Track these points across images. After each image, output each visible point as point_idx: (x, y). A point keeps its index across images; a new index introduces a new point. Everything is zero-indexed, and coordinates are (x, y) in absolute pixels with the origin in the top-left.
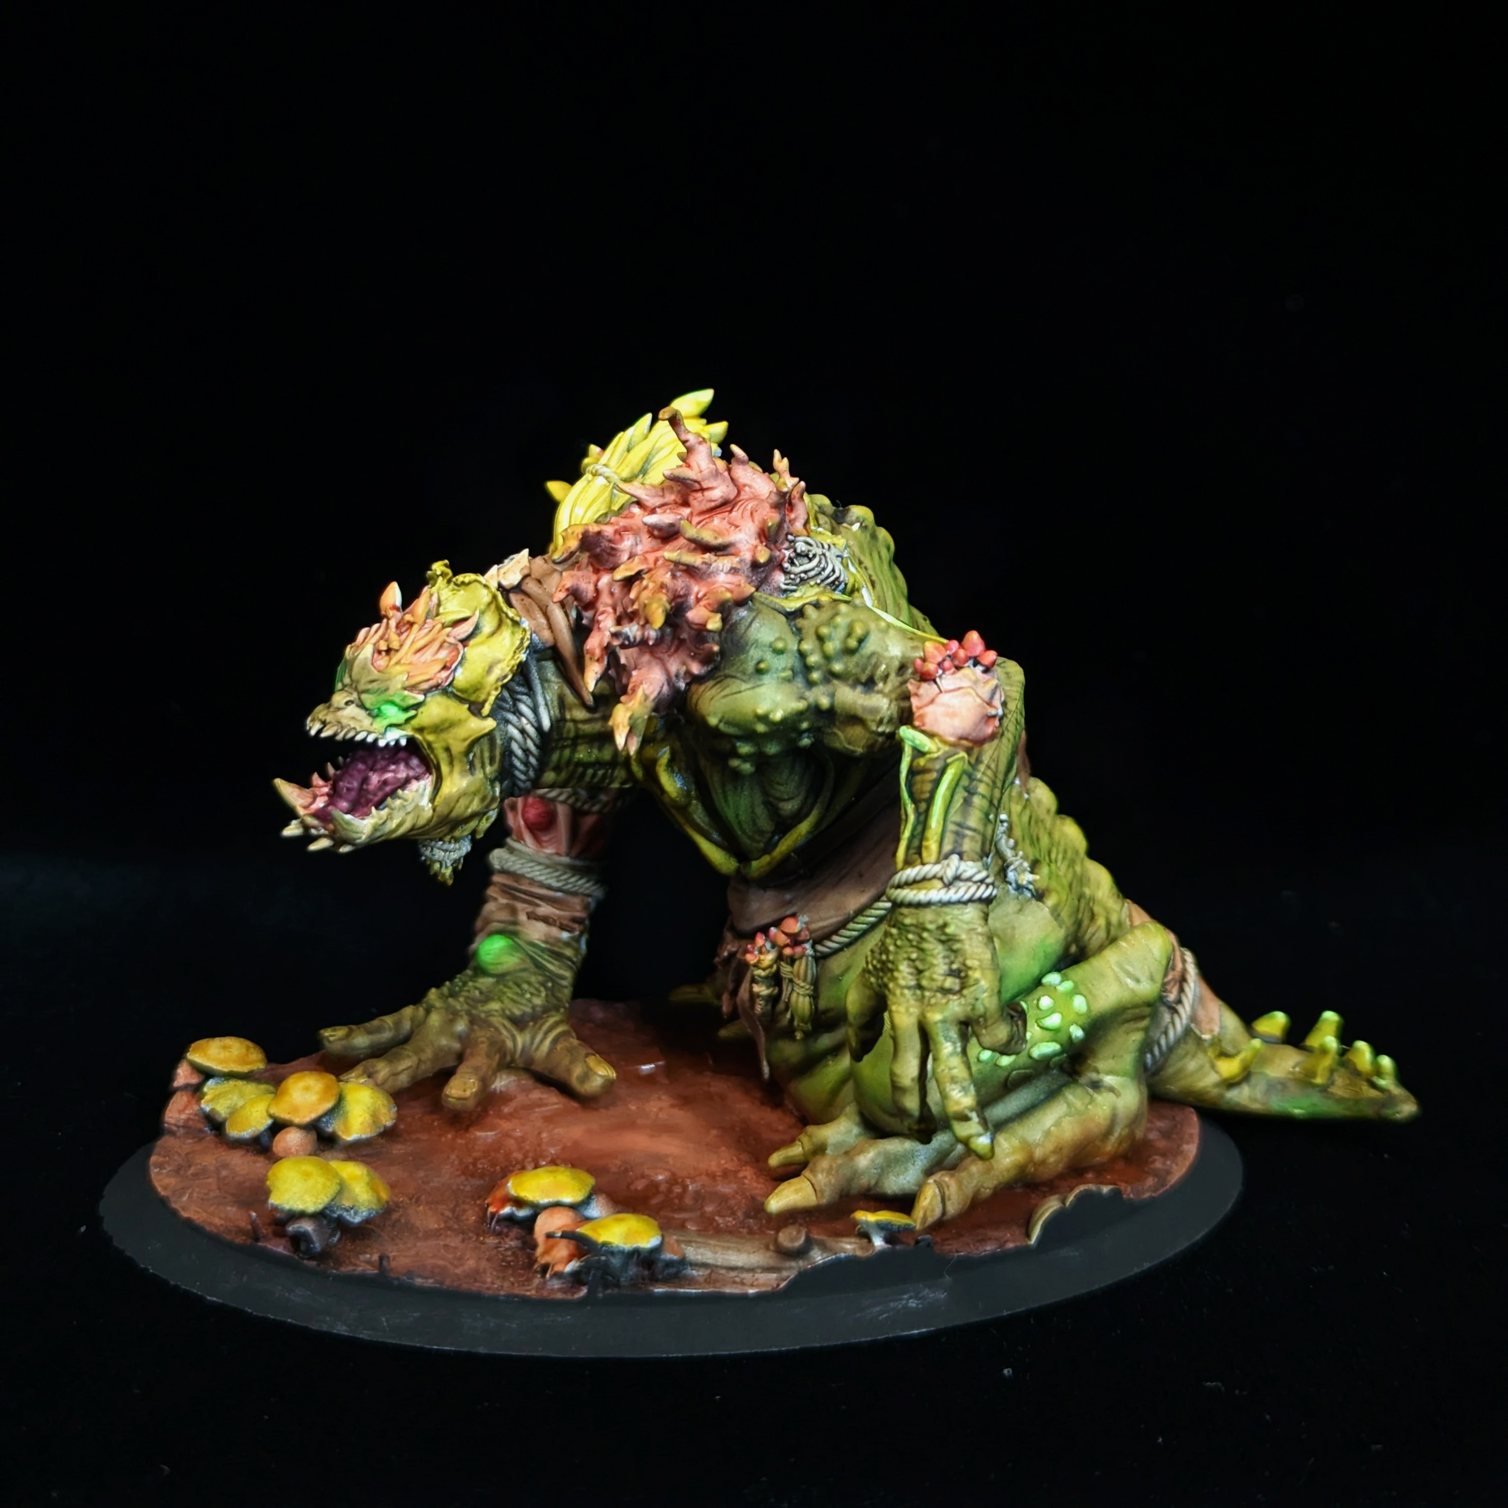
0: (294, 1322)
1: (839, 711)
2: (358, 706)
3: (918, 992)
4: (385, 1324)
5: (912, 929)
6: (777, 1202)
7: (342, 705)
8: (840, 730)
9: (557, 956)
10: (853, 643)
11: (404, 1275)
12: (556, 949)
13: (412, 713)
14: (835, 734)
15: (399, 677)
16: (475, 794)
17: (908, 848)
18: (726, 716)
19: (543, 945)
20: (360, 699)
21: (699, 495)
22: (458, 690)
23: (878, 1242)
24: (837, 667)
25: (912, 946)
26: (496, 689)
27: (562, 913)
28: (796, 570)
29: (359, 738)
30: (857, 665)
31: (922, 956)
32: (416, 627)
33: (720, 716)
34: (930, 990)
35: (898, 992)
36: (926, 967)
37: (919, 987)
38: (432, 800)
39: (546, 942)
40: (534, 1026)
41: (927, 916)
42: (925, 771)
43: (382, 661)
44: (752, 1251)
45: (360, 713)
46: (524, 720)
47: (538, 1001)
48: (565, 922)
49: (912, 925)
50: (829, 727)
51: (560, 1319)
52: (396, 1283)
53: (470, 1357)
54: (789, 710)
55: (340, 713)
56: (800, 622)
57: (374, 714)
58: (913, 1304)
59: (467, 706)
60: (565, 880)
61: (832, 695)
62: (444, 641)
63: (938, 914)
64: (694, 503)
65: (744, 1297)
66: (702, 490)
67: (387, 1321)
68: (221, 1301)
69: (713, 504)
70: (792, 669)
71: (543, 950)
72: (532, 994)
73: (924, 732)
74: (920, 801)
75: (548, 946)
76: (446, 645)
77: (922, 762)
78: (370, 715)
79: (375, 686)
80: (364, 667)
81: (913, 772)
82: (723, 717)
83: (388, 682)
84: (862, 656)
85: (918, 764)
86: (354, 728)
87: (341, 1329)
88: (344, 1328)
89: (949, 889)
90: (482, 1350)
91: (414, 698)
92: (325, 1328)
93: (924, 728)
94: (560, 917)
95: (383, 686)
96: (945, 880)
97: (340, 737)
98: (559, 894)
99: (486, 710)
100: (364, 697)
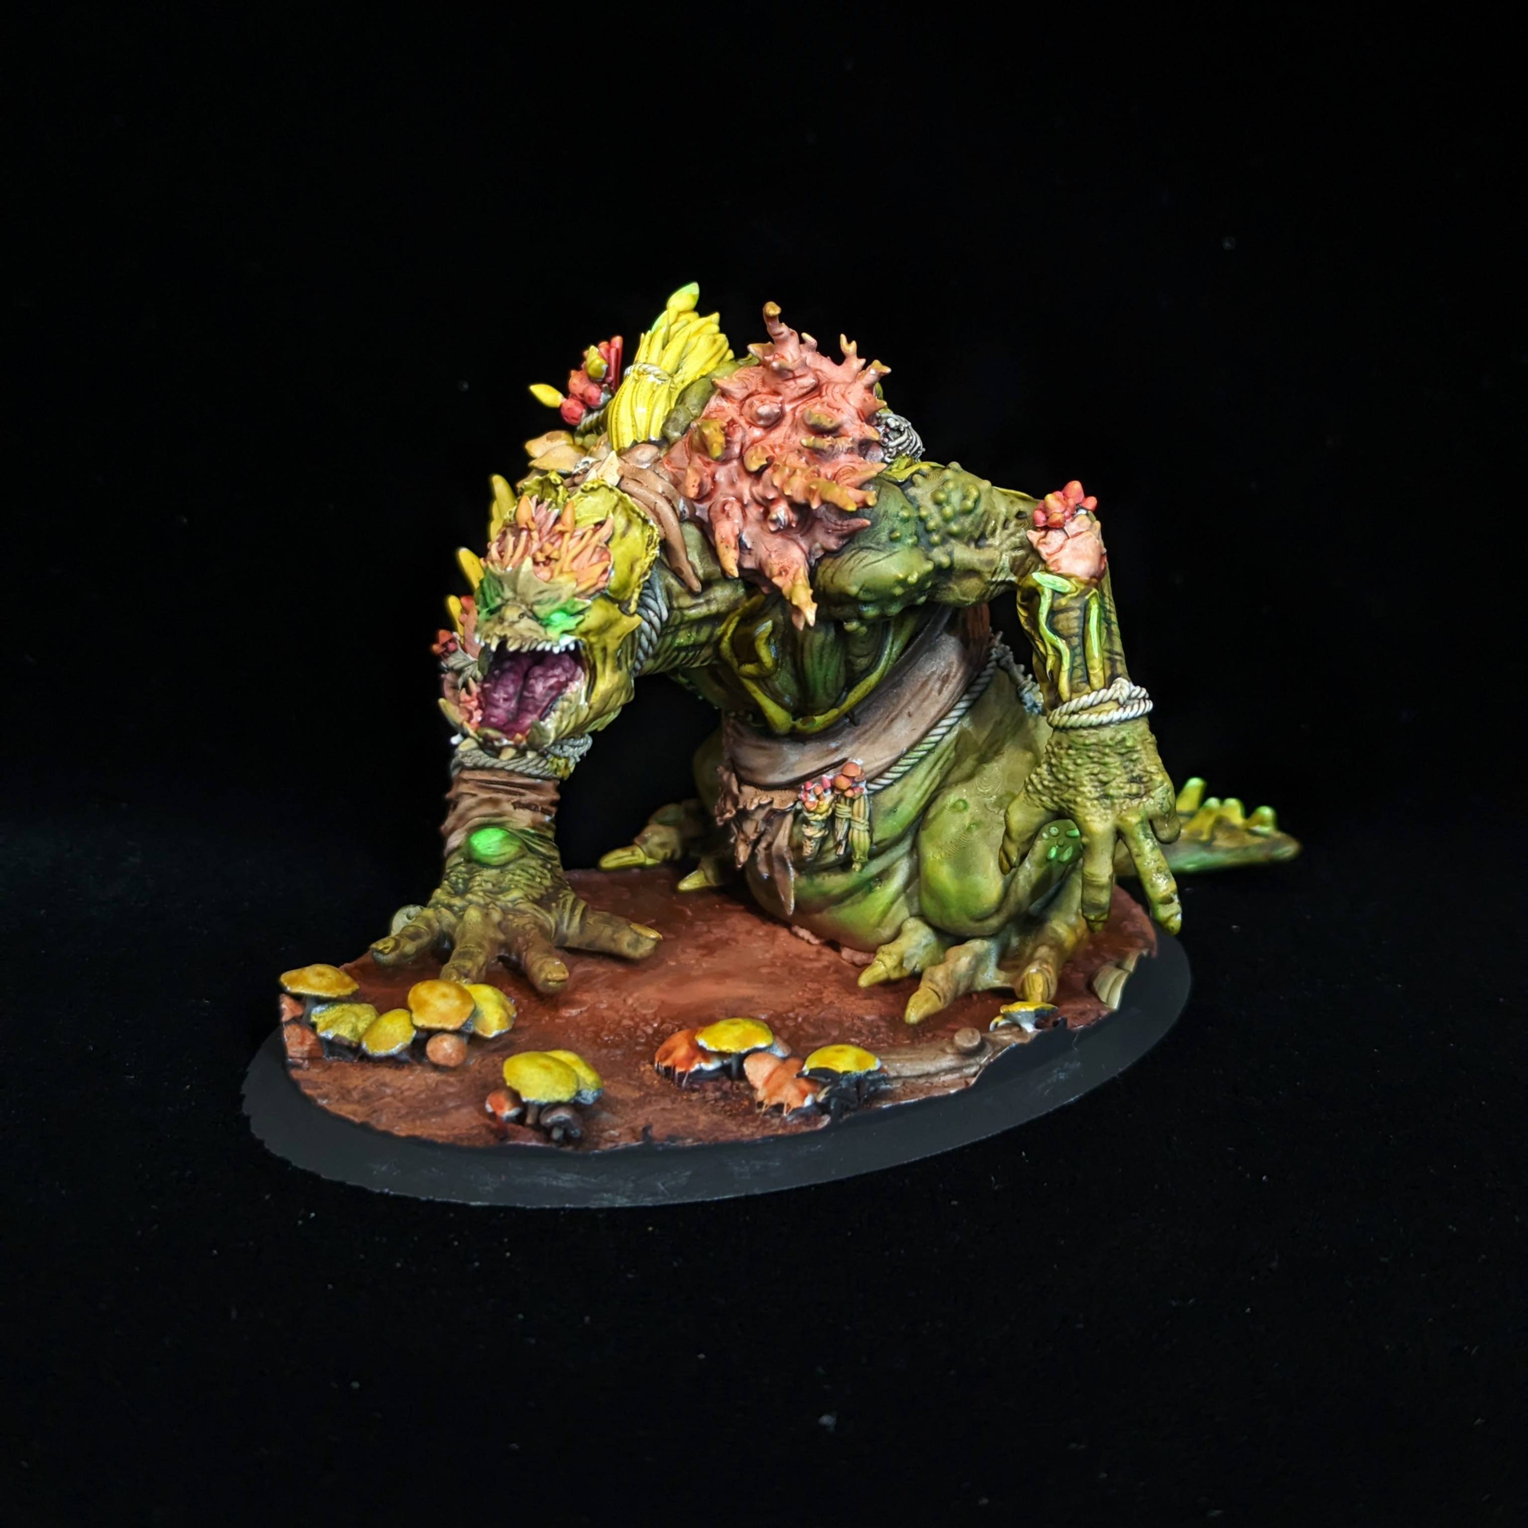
0: (572, 1206)
1: (958, 567)
2: (529, 618)
3: (1108, 802)
4: (662, 1188)
5: (1093, 747)
6: (914, 1014)
7: (516, 617)
8: (955, 584)
9: (542, 838)
10: (970, 503)
11: (666, 1140)
12: (542, 833)
13: (580, 618)
14: (950, 589)
15: (567, 585)
16: (623, 688)
17: (1071, 679)
18: (866, 585)
19: (532, 831)
20: (531, 611)
21: (792, 383)
22: (611, 591)
23: (1029, 1028)
24: (954, 527)
25: (1094, 762)
26: (639, 587)
27: (541, 798)
28: (892, 444)
29: (539, 648)
30: (972, 523)
31: (1104, 769)
32: (567, 536)
33: (860, 585)
34: (1118, 798)
35: (1088, 804)
36: (1111, 778)
37: (1107, 796)
38: (587, 698)
39: (533, 828)
40: (557, 906)
41: (1106, 734)
42: (1065, 610)
43: (544, 573)
44: (932, 1057)
45: (533, 624)
46: (651, 613)
47: (547, 883)
48: (546, 807)
49: (1094, 744)
50: (945, 583)
51: (812, 1149)
52: (660, 1148)
53: (750, 1200)
54: (922, 572)
55: (517, 626)
56: (912, 491)
57: (544, 623)
58: (1062, 1076)
59: (617, 605)
60: (543, 767)
61: (950, 554)
62: (597, 546)
63: (1117, 732)
64: (787, 391)
65: (949, 1096)
66: (795, 378)
67: (663, 1184)
68: (487, 1204)
69: (805, 391)
70: (916, 534)
71: (532, 835)
72: (540, 877)
73: (1060, 575)
74: (1071, 636)
75: (537, 832)
76: (598, 549)
77: (1063, 601)
78: (541, 625)
79: (546, 596)
80: (529, 580)
81: (1053, 612)
82: (863, 586)
83: (559, 592)
84: (976, 515)
85: (1060, 604)
86: (536, 639)
87: (622, 1202)
88: (625, 1200)
89: (1125, 708)
90: (757, 1191)
91: (584, 603)
92: (606, 1204)
93: (1060, 572)
94: (542, 803)
95: (554, 595)
96: (1121, 701)
97: (525, 650)
98: (539, 781)
99: (633, 607)
100: (536, 608)
